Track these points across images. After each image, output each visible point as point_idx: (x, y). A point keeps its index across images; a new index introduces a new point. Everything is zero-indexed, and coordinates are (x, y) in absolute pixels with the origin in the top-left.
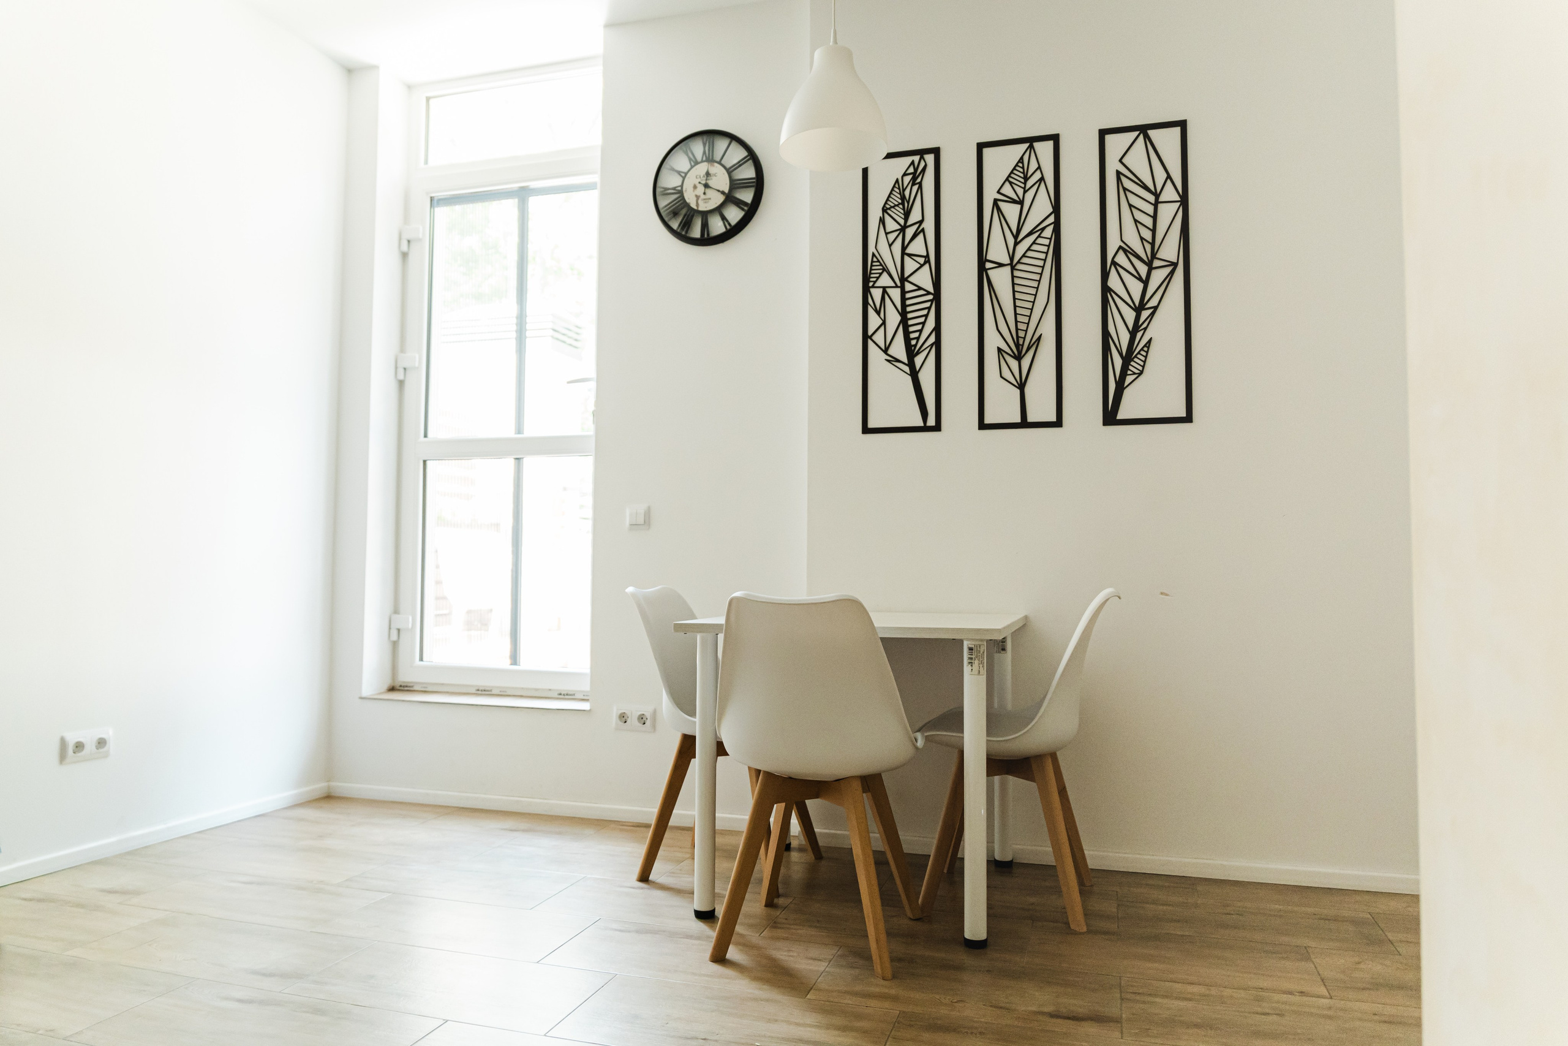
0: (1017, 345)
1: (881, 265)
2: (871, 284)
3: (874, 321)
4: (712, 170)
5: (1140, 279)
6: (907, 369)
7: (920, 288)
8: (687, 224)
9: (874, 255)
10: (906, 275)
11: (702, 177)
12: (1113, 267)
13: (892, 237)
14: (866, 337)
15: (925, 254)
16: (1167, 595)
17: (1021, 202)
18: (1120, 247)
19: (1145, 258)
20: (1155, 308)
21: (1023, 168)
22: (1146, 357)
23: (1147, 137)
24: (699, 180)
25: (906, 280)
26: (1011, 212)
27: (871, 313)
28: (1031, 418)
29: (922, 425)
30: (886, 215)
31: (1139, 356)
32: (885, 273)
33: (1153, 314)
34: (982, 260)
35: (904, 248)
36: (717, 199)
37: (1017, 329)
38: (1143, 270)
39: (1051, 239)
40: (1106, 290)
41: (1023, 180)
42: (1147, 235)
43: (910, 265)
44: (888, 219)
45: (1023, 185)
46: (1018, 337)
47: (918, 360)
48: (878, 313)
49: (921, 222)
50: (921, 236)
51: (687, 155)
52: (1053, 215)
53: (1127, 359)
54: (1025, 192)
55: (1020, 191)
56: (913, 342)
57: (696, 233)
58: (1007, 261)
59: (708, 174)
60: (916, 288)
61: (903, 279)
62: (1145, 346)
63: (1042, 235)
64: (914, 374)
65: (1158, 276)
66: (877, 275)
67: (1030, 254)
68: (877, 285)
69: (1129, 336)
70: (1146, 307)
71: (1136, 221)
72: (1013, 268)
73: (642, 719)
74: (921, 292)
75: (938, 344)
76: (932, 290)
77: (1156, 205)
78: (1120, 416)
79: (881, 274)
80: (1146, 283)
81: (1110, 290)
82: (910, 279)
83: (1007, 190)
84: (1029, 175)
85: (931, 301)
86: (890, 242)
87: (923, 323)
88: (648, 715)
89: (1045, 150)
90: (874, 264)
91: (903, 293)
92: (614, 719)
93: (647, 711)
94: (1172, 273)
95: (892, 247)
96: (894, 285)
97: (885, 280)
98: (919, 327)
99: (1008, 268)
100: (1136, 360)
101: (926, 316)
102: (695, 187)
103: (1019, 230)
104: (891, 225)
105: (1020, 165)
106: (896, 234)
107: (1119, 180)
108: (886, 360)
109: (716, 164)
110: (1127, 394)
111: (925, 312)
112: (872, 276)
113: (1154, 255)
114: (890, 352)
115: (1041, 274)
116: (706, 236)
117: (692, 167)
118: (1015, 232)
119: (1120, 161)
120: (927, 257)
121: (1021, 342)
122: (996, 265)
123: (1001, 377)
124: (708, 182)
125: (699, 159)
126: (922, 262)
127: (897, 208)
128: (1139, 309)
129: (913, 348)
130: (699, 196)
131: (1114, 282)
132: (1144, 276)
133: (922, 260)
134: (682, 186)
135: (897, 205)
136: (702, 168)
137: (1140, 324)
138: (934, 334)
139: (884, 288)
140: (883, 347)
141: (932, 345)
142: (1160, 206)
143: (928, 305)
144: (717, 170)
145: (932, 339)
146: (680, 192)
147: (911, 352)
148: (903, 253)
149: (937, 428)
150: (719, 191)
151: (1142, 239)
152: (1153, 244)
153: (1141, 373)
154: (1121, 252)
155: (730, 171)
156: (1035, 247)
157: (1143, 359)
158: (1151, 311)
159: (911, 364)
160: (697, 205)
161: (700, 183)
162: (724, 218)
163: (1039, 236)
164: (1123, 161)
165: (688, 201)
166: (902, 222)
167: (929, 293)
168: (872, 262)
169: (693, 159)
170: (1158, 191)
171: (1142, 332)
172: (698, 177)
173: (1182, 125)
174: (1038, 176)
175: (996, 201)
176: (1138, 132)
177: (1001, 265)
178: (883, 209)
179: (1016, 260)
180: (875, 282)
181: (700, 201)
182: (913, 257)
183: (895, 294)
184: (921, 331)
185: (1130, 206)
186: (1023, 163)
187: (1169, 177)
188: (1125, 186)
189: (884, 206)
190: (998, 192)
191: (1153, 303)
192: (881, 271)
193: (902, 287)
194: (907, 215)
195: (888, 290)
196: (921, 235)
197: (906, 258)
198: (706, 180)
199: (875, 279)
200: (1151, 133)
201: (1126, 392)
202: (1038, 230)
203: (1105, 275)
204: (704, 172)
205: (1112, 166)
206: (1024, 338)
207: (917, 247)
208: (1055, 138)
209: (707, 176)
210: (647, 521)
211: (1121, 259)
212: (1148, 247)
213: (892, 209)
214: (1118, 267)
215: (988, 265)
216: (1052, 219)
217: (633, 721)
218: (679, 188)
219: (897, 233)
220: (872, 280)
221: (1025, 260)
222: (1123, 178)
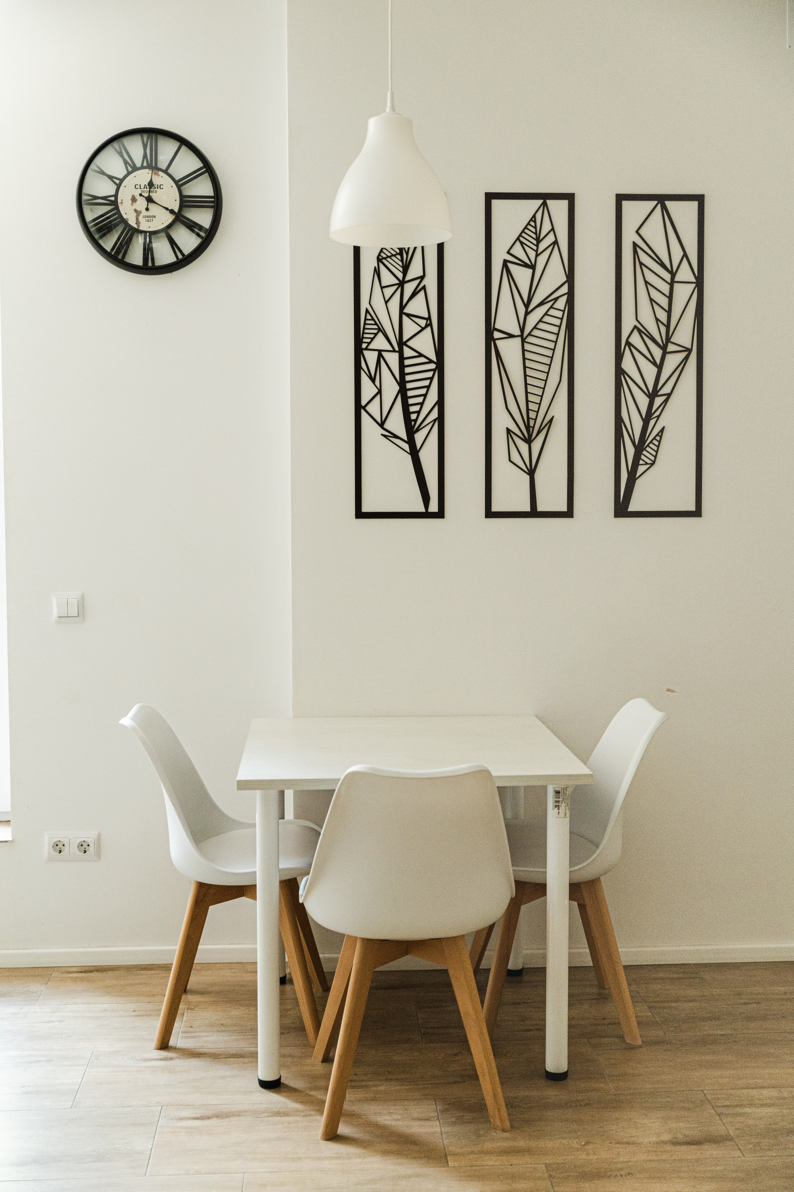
0: (528, 427)
1: (376, 324)
2: (364, 346)
3: (368, 389)
4: (157, 181)
5: (654, 363)
6: (406, 447)
7: (421, 355)
8: (124, 245)
9: (367, 311)
10: (405, 339)
11: (142, 187)
12: (627, 348)
13: (388, 292)
14: (359, 407)
15: (426, 316)
16: (673, 691)
17: (533, 267)
18: (635, 327)
19: (661, 343)
20: (669, 395)
21: (535, 227)
22: (658, 447)
23: (664, 208)
24: (139, 191)
25: (405, 344)
26: (522, 275)
27: (365, 379)
28: (540, 508)
29: (424, 510)
30: (381, 265)
31: (651, 445)
32: (380, 334)
33: (666, 401)
34: (490, 329)
35: (402, 307)
36: (164, 219)
37: (528, 410)
38: (657, 353)
39: (564, 311)
40: (620, 372)
41: (535, 242)
42: (663, 316)
43: (410, 328)
44: (383, 270)
45: (535, 248)
46: (528, 418)
47: (419, 437)
48: (373, 380)
49: (422, 278)
50: (422, 294)
51: (122, 156)
52: (567, 285)
53: (640, 448)
54: (537, 255)
55: (533, 255)
56: (413, 416)
57: (136, 257)
58: (517, 331)
59: (151, 184)
60: (417, 354)
61: (402, 344)
62: (657, 435)
63: (555, 306)
64: (414, 453)
65: (672, 362)
66: (372, 336)
67: (541, 326)
68: (371, 347)
69: (642, 423)
70: (659, 394)
71: (651, 300)
72: (523, 341)
73: (83, 847)
74: (422, 360)
75: (441, 420)
76: (434, 358)
77: (672, 284)
78: (631, 508)
79: (376, 334)
80: (660, 367)
81: (624, 372)
82: (409, 343)
83: (518, 250)
84: (541, 237)
85: (434, 370)
86: (387, 298)
87: (425, 396)
88: (91, 841)
89: (559, 208)
90: (368, 322)
91: (402, 359)
92: (46, 849)
93: (90, 836)
94: (687, 358)
95: (388, 304)
96: (391, 349)
97: (380, 343)
98: (420, 400)
99: (519, 340)
100: (648, 449)
101: (428, 387)
102: (134, 200)
103: (530, 299)
104: (387, 278)
105: (532, 223)
106: (394, 288)
107: (635, 252)
108: (382, 434)
109: (160, 173)
110: (639, 484)
111: (426, 383)
112: (365, 336)
113: (668, 339)
114: (386, 426)
115: (554, 350)
116: (150, 264)
117: (129, 173)
118: (526, 300)
119: (637, 232)
120: (429, 318)
121: (532, 424)
122: (507, 336)
123: (510, 460)
124: (151, 194)
125: (139, 165)
126: (423, 325)
127: (393, 258)
128: (652, 396)
129: (413, 423)
130: (141, 212)
131: (628, 364)
132: (658, 361)
133: (423, 323)
134: (116, 196)
135: (394, 255)
136: (143, 176)
137: (653, 412)
138: (437, 407)
139: (380, 352)
140: (379, 420)
141: (435, 420)
142: (675, 284)
143: (430, 374)
144: (161, 179)
145: (435, 414)
146: (113, 202)
147: (411, 429)
148: (401, 313)
149: (440, 514)
150: (167, 209)
151: (657, 320)
152: (668, 327)
153: (654, 462)
154: (636, 332)
155: (180, 184)
156: (547, 319)
157: (655, 448)
158: (664, 398)
159: (411, 441)
160: (138, 223)
161: (141, 195)
162: (173, 243)
163: (551, 307)
164: (640, 232)
165: (125, 217)
166: (400, 276)
167: (431, 361)
168: (366, 319)
169: (130, 162)
170: (674, 270)
171: (655, 420)
172: (139, 187)
173: (700, 199)
174: (551, 239)
175: (505, 262)
176: (656, 202)
177: (511, 336)
178: (378, 258)
179: (527, 332)
180: (369, 343)
181: (141, 218)
182: (412, 318)
183: (393, 359)
184: (422, 404)
185: (646, 283)
186: (535, 222)
187: (685, 255)
188: (641, 260)
189: (379, 255)
190: (508, 253)
191: (666, 390)
192: (376, 331)
193: (401, 353)
194: (405, 269)
195: (384, 354)
196: (422, 292)
197: (405, 318)
198: (150, 192)
199: (369, 340)
200: (667, 203)
201: (638, 483)
202: (550, 300)
203: (619, 357)
204: (146, 182)
205: (629, 237)
206: (535, 420)
207: (417, 306)
208: (570, 198)
209: (150, 188)
210: (81, 613)
211: (636, 339)
212: (663, 329)
213: (389, 259)
214: (632, 348)
215: (496, 335)
216: (565, 289)
217: (72, 849)
218: (113, 199)
219: (396, 287)
220: (365, 340)
221: (536, 333)
222: (639, 251)
